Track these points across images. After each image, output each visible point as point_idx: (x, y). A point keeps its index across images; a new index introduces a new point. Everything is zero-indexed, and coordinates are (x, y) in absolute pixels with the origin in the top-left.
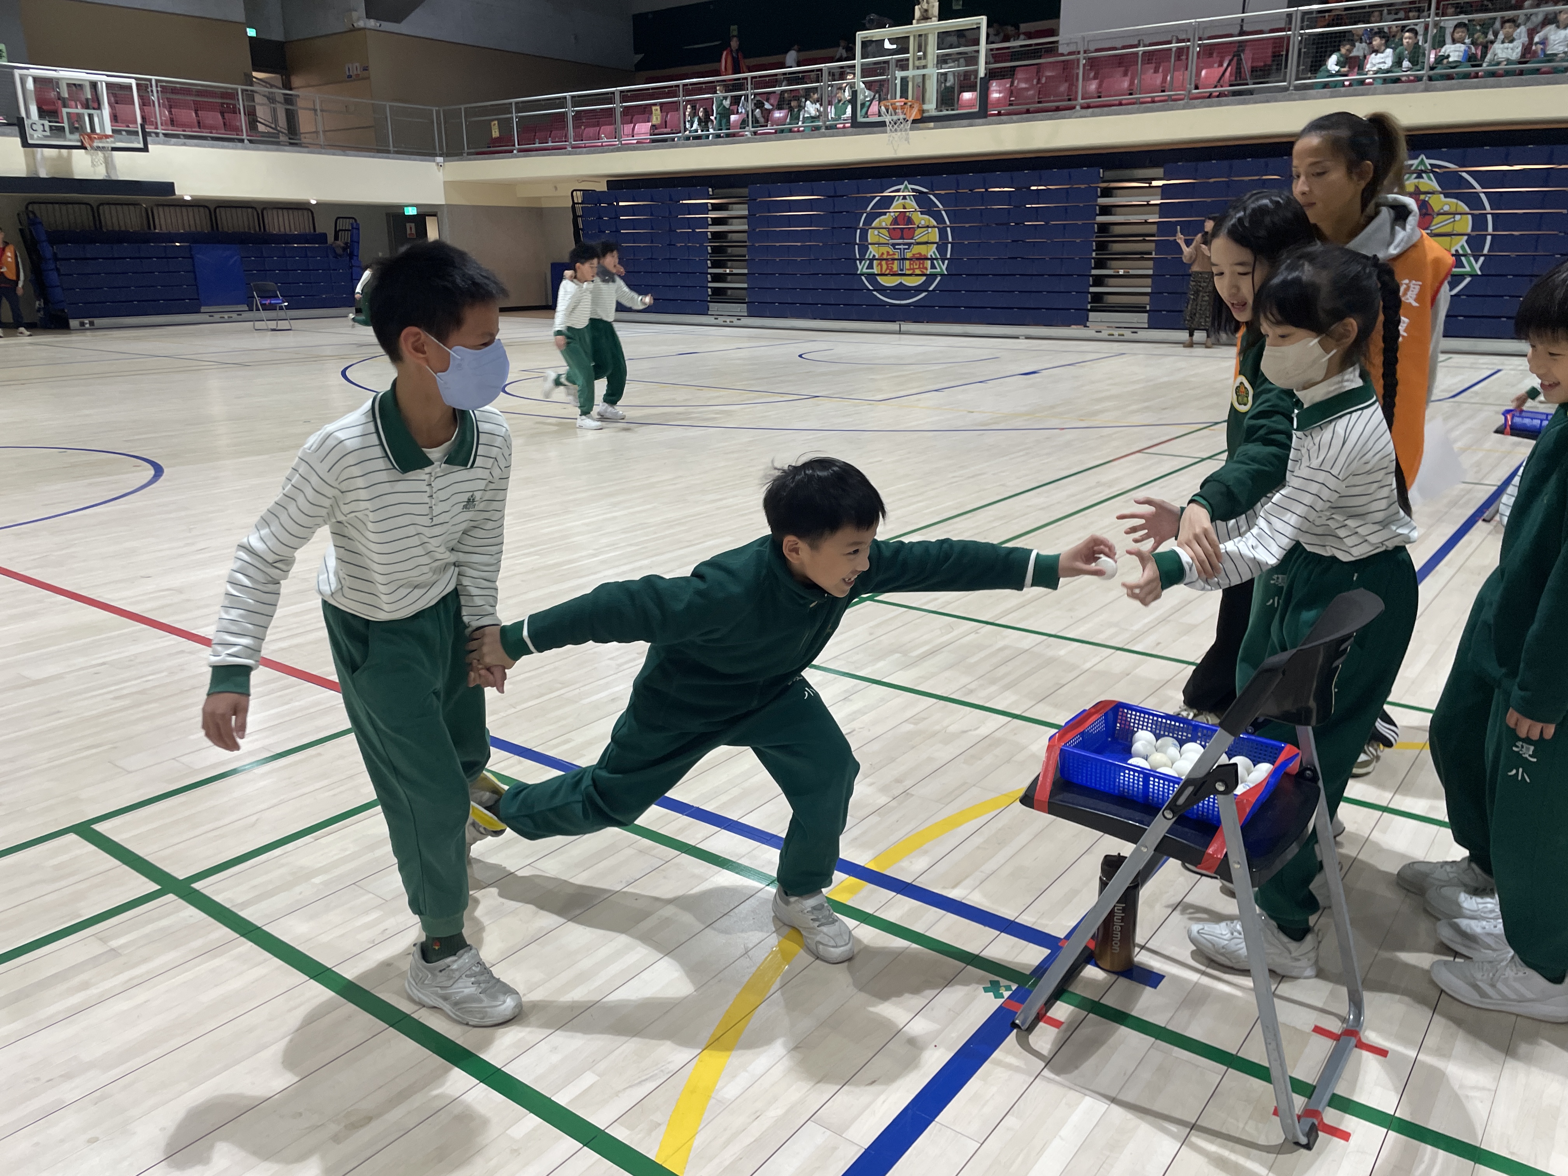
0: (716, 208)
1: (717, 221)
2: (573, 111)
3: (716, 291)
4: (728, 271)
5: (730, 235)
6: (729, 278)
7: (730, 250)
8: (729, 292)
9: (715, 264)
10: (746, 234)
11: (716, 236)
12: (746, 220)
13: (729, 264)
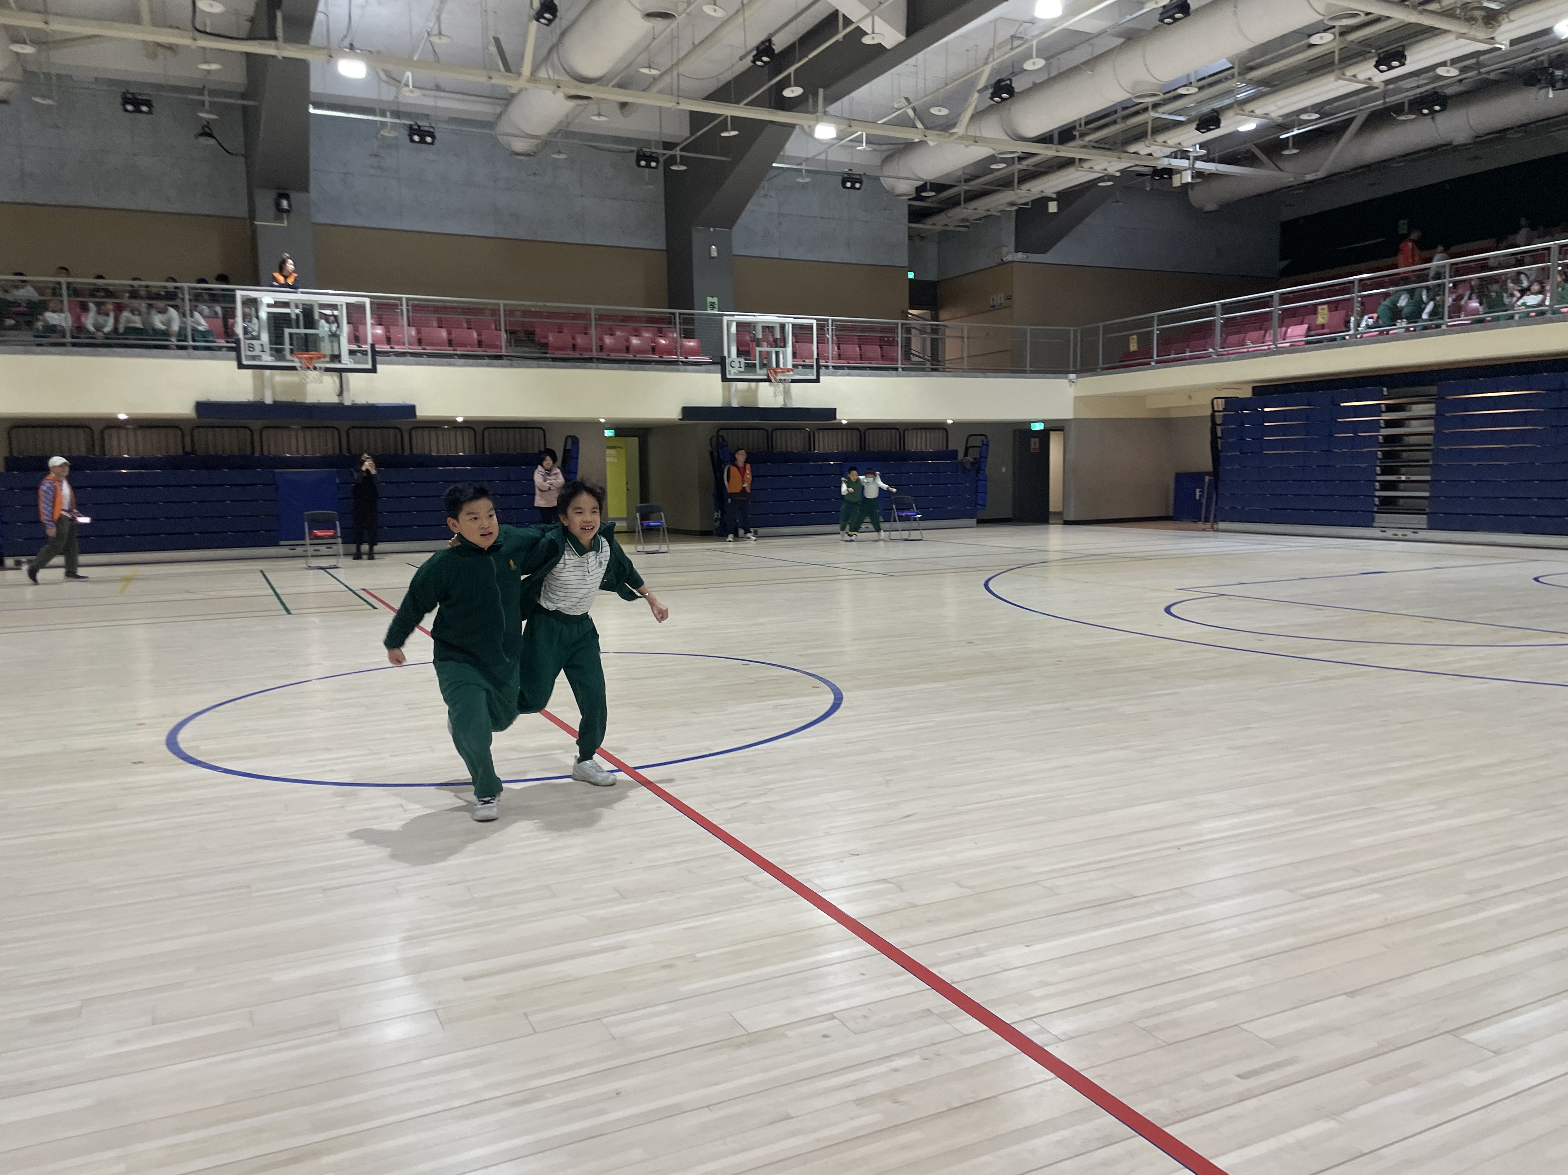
0: (1390, 408)
1: (1389, 424)
2: (1222, 319)
3: (1385, 501)
4: (1403, 478)
5: (1406, 438)
6: (1402, 485)
7: (1405, 455)
8: (1401, 501)
9: (1385, 471)
10: (1431, 437)
11: (1389, 439)
12: (1432, 421)
13: (1403, 470)
